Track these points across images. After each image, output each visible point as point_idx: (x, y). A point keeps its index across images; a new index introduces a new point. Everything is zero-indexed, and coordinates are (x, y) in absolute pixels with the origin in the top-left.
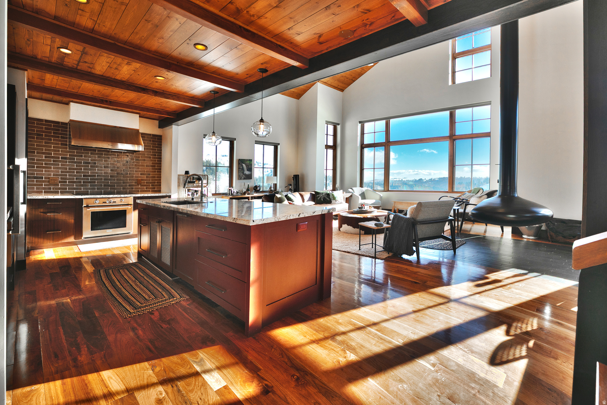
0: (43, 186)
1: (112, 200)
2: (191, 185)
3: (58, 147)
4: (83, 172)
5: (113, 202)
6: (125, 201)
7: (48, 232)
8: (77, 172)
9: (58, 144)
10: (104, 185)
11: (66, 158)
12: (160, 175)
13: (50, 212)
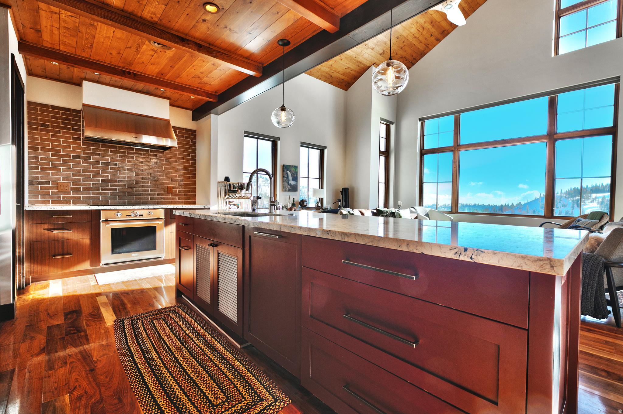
0: (51, 194)
1: (139, 212)
2: (232, 195)
3: (69, 143)
4: (101, 176)
5: (140, 215)
6: (154, 215)
7: (54, 256)
8: (93, 176)
9: (69, 138)
10: (128, 194)
11: (79, 157)
12: (195, 181)
13: (58, 229)
